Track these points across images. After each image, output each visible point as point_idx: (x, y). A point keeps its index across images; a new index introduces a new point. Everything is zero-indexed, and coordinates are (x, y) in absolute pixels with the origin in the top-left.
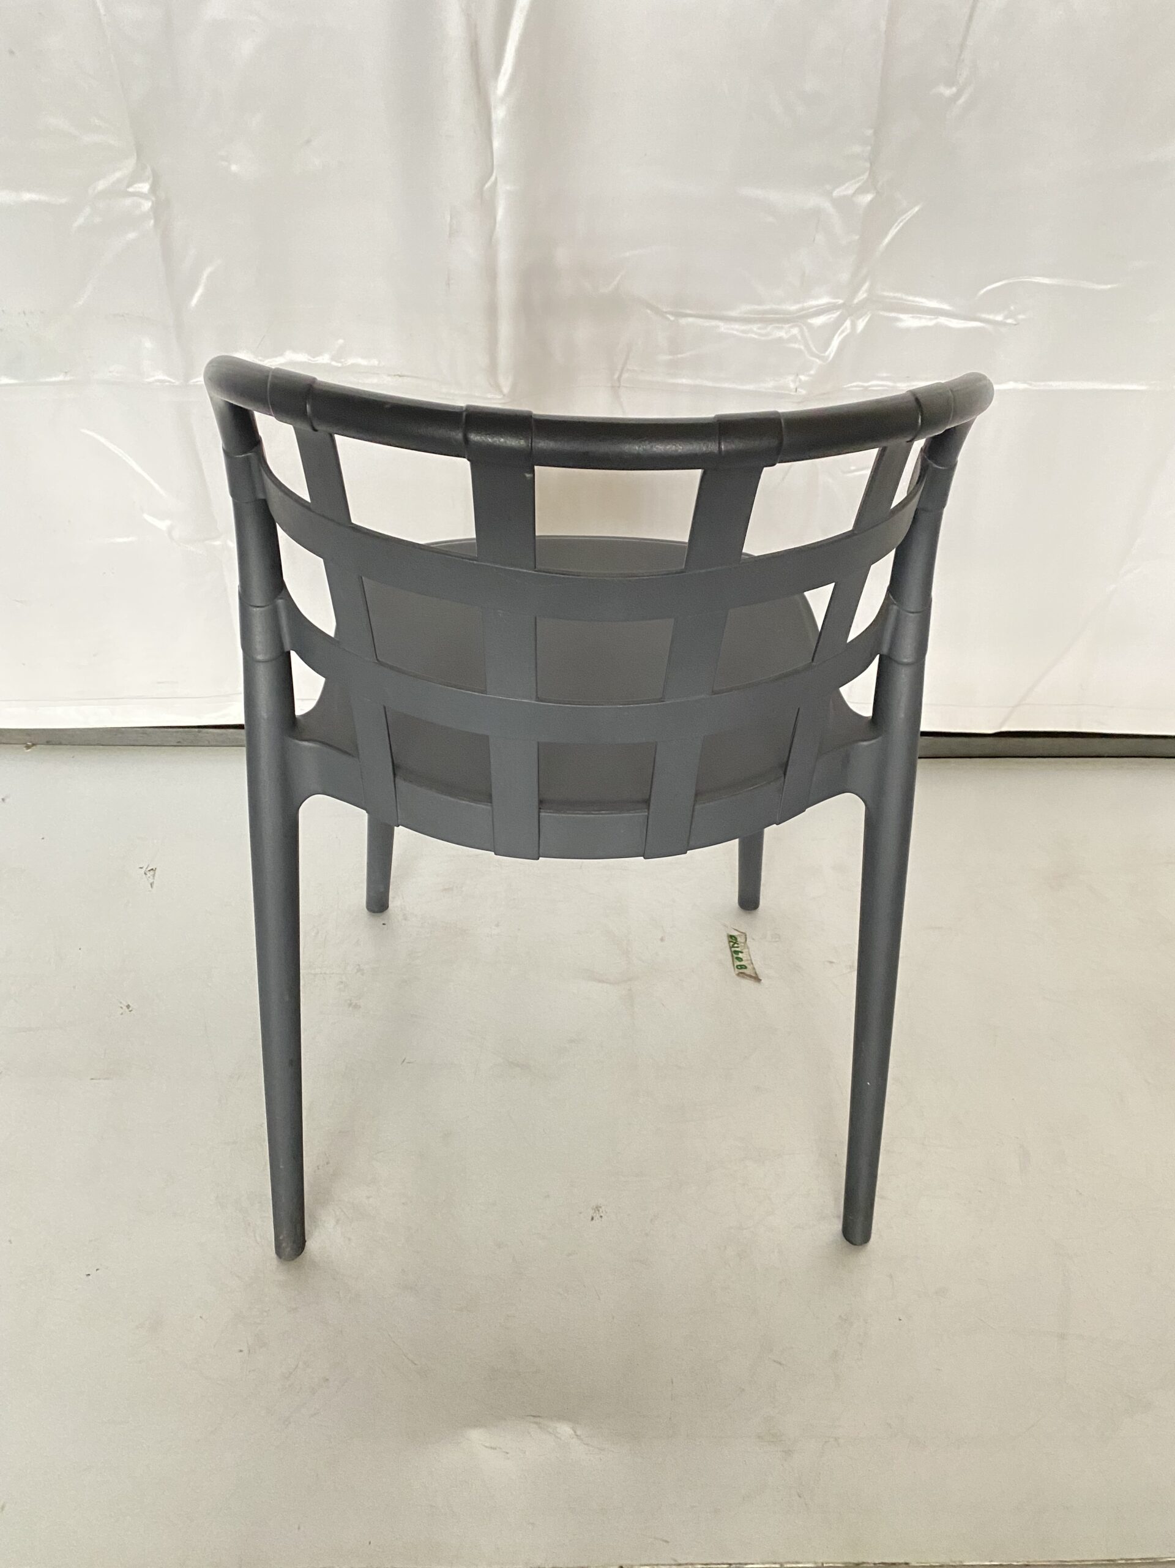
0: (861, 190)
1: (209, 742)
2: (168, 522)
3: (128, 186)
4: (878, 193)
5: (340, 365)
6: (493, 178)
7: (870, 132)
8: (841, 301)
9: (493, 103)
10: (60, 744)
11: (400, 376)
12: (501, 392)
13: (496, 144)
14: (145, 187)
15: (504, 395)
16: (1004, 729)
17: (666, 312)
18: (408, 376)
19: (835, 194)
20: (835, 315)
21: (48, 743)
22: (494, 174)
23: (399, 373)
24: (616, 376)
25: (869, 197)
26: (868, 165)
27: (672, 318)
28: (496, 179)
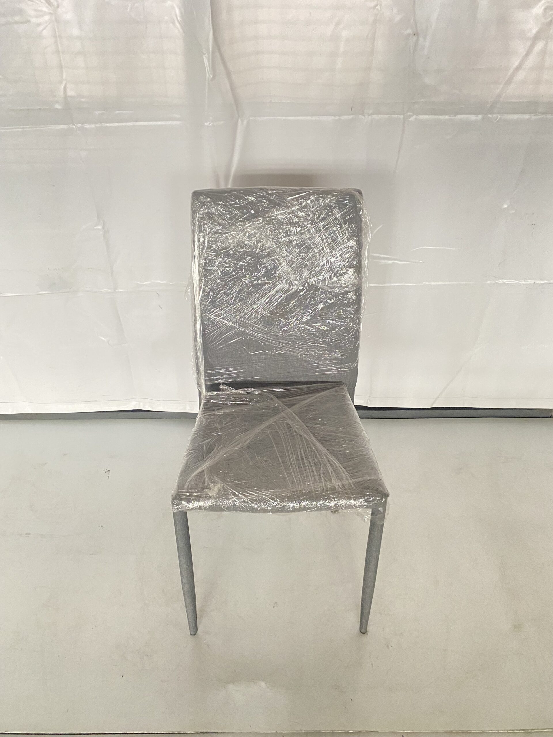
1: (122, 417)
2: (107, 339)
3: (94, 227)
5: (171, 284)
10: (65, 419)
16: (433, 406)
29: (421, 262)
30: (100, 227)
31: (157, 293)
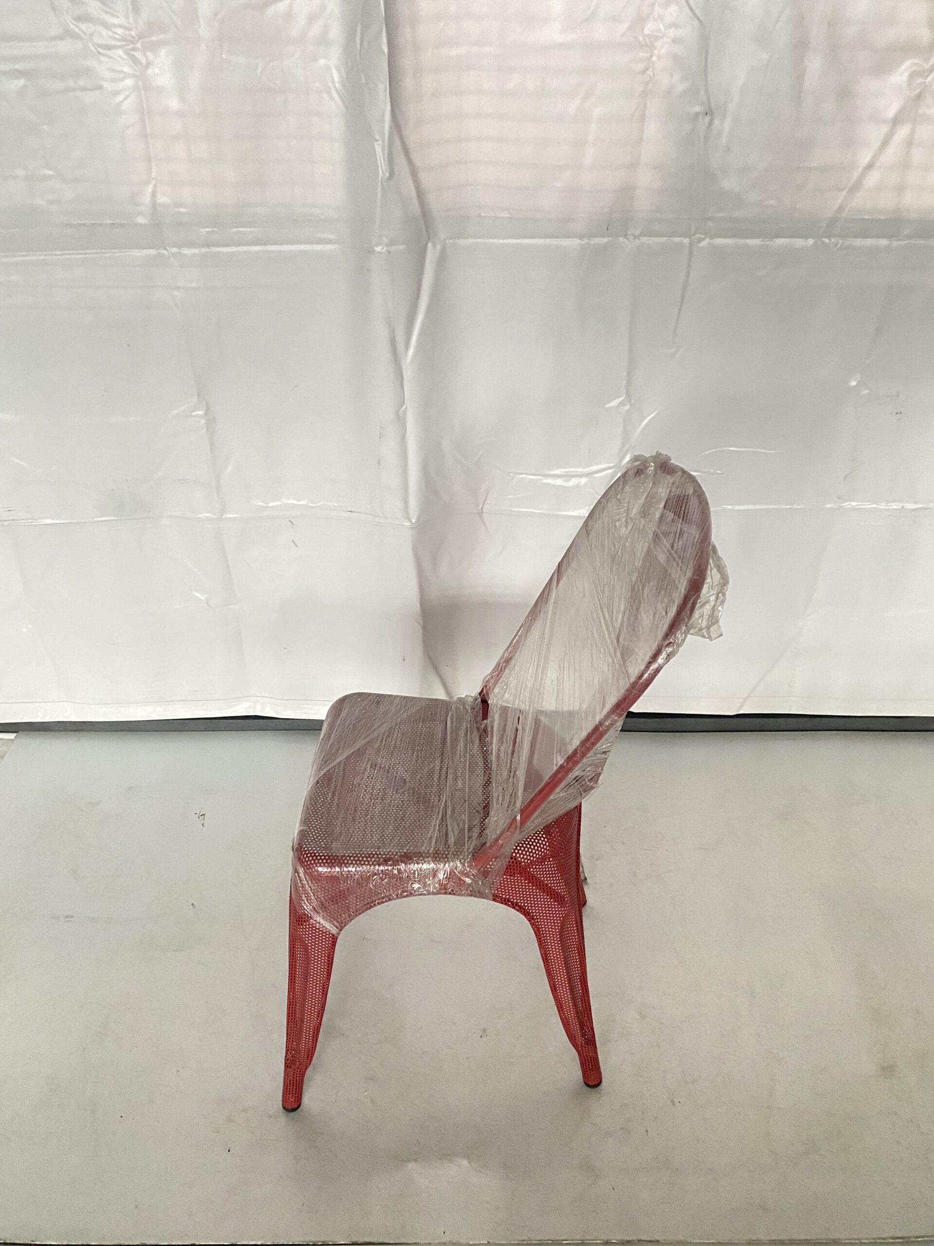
0: (621, 404)
1: (225, 728)
2: (206, 596)
3: (192, 412)
4: (631, 405)
5: (314, 505)
6: (404, 407)
7: (625, 374)
8: (612, 465)
9: (404, 367)
10: (130, 731)
11: (350, 512)
12: (411, 521)
13: (405, 389)
14: (201, 413)
15: (413, 523)
16: (742, 712)
17: (509, 472)
18: (355, 512)
19: (607, 406)
20: (610, 471)
21: (122, 730)
22: (406, 402)
23: (349, 510)
24: (480, 507)
25: (627, 407)
26: (625, 391)
27: (511, 474)
28: (406, 408)
29: (718, 472)
31: (290, 521)
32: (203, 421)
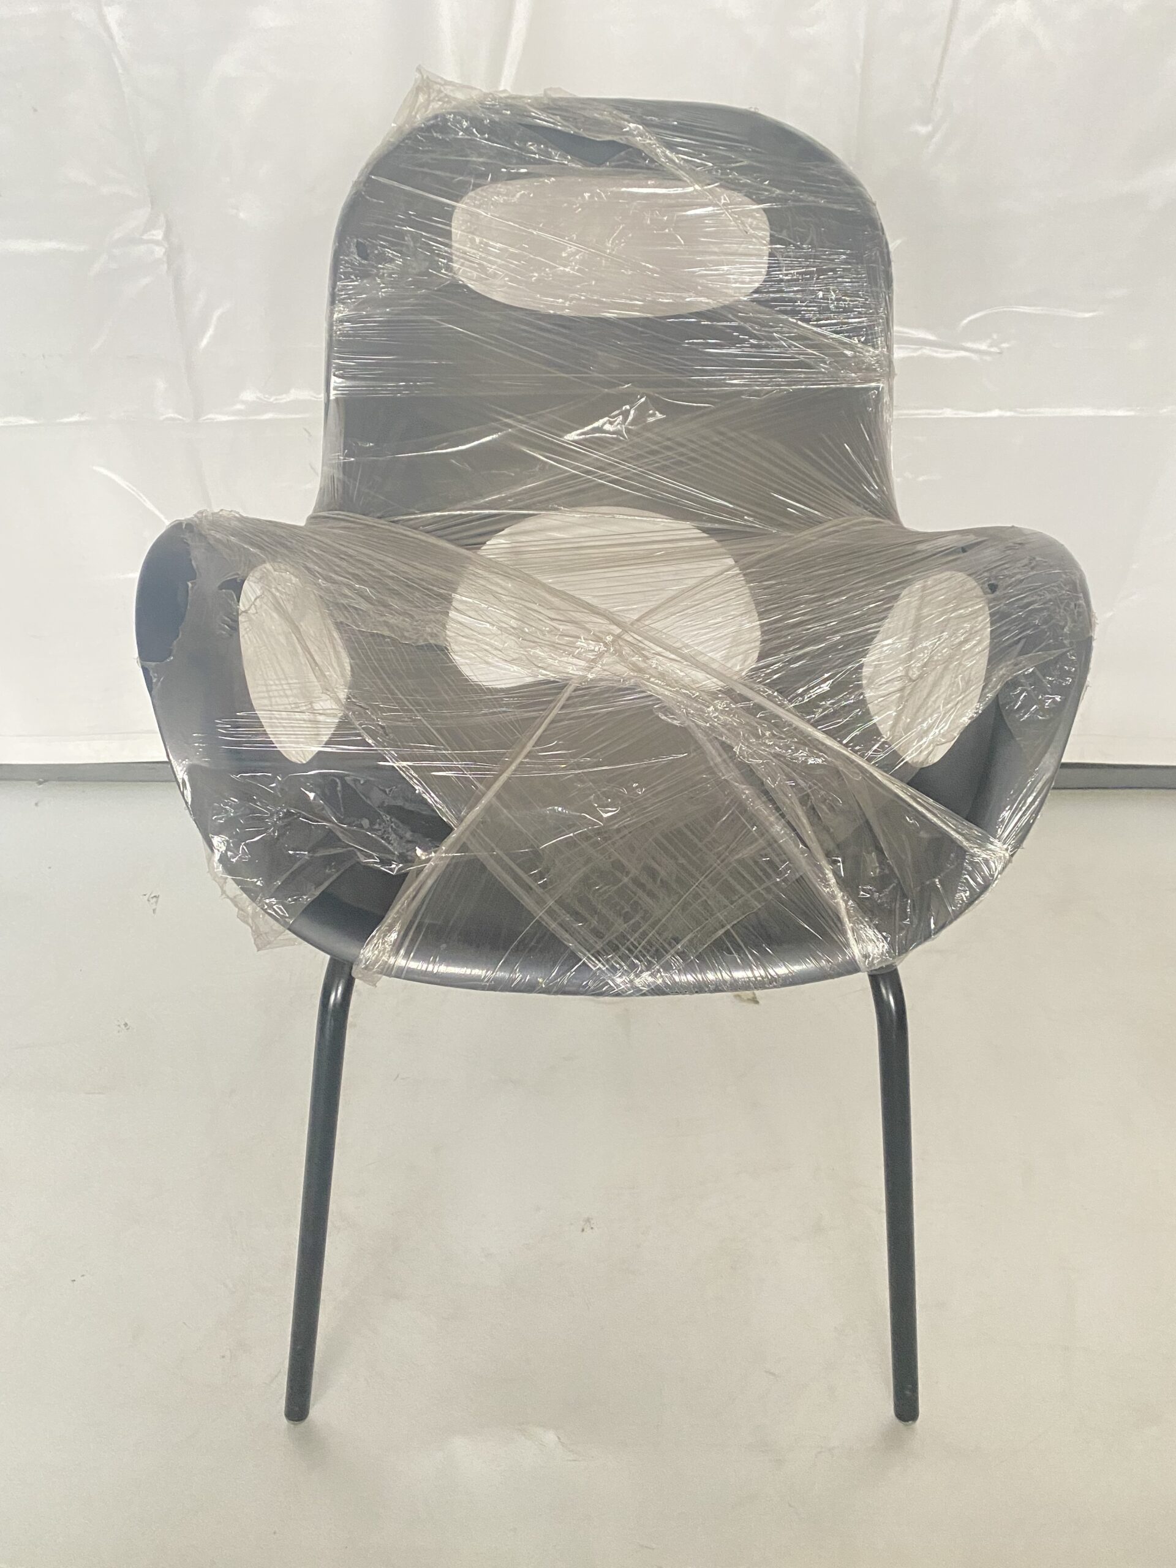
3: (143, 234)
10: (71, 779)
21: (59, 779)
29: (993, 350)
30: (158, 234)
31: (305, 430)
32: (159, 252)
